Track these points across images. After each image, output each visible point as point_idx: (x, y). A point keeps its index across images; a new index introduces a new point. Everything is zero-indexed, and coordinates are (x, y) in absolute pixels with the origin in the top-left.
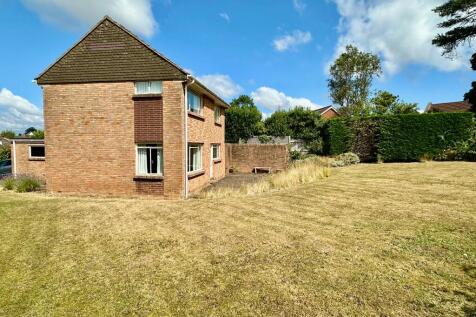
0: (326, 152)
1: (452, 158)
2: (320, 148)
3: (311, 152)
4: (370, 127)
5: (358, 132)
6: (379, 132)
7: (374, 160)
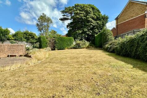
1: (71, 48)
2: (38, 46)
4: (53, 40)
5: (50, 41)
6: (55, 41)
7: (54, 50)
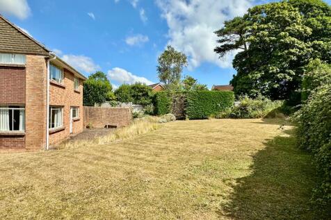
0: (155, 113)
1: (224, 117)
2: (152, 110)
3: (146, 113)
4: (181, 98)
5: (175, 101)
6: (186, 101)
7: (184, 119)
